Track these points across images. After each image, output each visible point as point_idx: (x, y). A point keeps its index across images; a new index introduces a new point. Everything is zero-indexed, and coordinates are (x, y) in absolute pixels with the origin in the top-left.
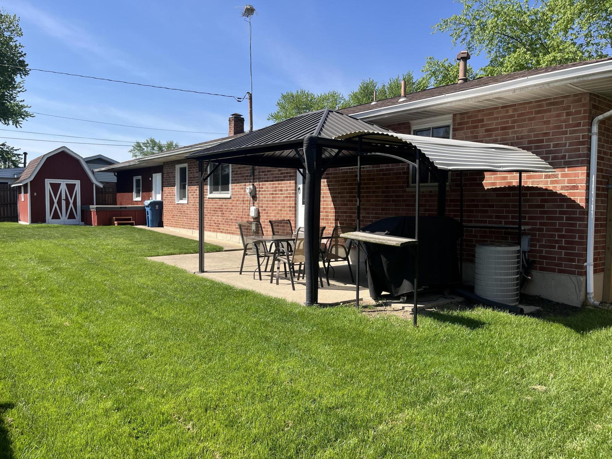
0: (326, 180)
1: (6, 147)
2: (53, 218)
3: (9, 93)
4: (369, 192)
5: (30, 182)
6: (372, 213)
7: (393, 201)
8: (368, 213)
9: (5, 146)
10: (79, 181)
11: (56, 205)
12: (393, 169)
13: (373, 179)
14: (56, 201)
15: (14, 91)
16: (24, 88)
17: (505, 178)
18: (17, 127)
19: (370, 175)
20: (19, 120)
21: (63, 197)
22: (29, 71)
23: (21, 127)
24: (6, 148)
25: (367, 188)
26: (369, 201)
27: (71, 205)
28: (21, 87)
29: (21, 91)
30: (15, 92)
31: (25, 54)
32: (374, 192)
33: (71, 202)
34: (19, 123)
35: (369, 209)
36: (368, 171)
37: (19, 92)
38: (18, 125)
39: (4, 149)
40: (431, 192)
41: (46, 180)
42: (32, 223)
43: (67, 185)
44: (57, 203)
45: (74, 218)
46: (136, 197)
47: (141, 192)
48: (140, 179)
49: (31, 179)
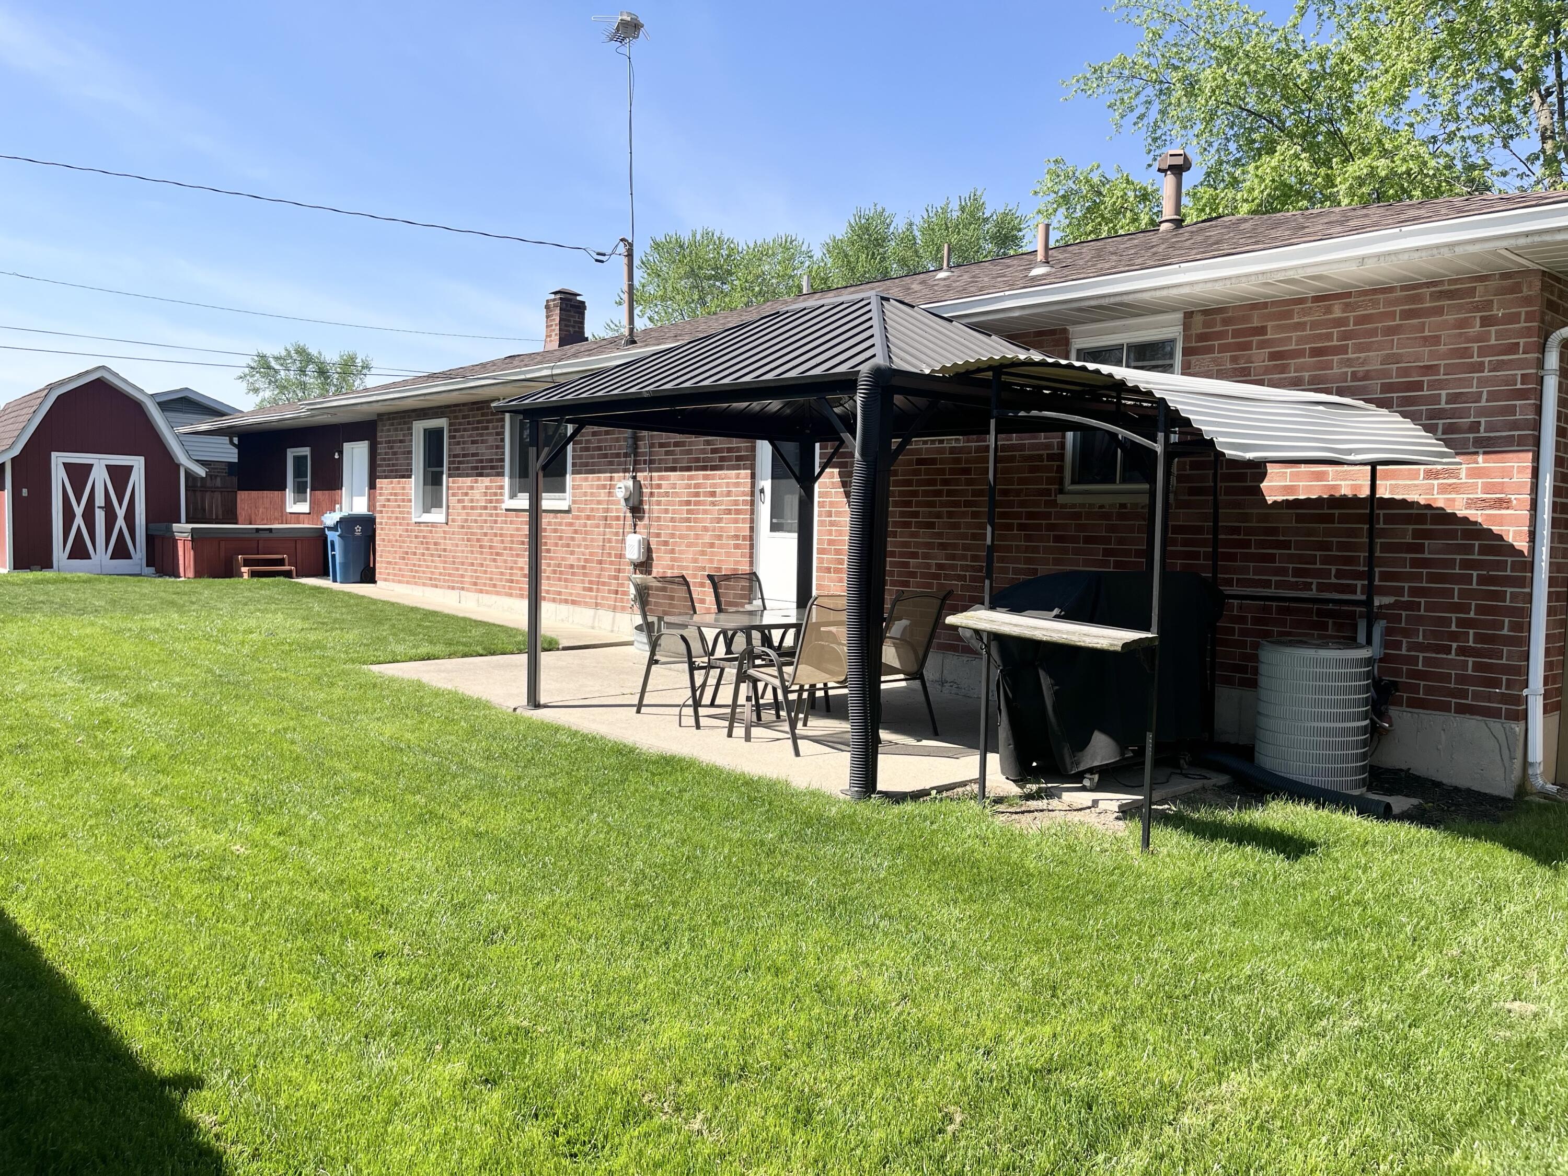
0: (836, 471)
2: (70, 557)
4: (956, 504)
5: (13, 459)
6: (964, 558)
7: (1022, 527)
8: (953, 557)
10: (141, 459)
11: (79, 521)
12: (1021, 447)
13: (967, 471)
14: (79, 511)
17: (1320, 476)
19: (957, 461)
21: (100, 501)
25: (950, 493)
26: (956, 526)
27: (120, 522)
32: (967, 504)
33: (121, 513)
35: (955, 547)
36: (953, 450)
40: (1123, 506)
41: (54, 455)
42: (15, 569)
43: (109, 468)
44: (83, 516)
45: (128, 556)
46: (295, 503)
47: (308, 490)
48: (306, 457)
49: (16, 451)
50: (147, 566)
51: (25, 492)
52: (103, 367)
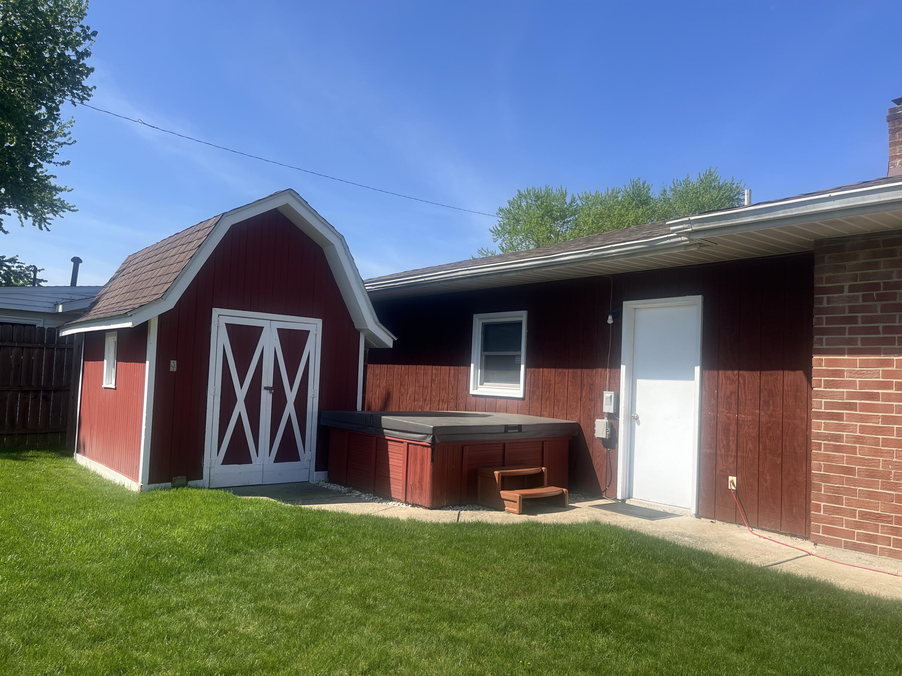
1: (17, 265)
2: (226, 462)
3: (39, 146)
5: (162, 317)
9: (15, 262)
10: (319, 322)
11: (240, 408)
14: (241, 393)
15: (50, 143)
16: (70, 139)
18: (41, 228)
20: (47, 216)
21: (267, 380)
22: (91, 90)
23: (48, 230)
24: (17, 267)
27: (290, 409)
28: (65, 135)
29: (65, 143)
30: (53, 144)
31: (95, 34)
33: (291, 396)
34: (45, 221)
37: (61, 144)
38: (43, 226)
39: (12, 269)
41: (216, 312)
42: (151, 481)
43: (282, 332)
44: (245, 401)
45: (296, 458)
46: (481, 384)
47: (523, 367)
48: (520, 324)
49: (170, 304)
50: (316, 470)
51: (173, 365)
52: (290, 191)
